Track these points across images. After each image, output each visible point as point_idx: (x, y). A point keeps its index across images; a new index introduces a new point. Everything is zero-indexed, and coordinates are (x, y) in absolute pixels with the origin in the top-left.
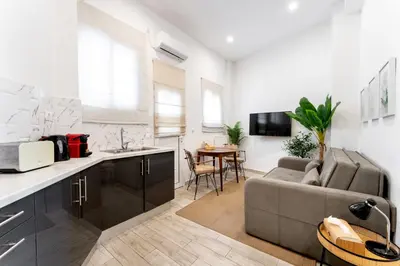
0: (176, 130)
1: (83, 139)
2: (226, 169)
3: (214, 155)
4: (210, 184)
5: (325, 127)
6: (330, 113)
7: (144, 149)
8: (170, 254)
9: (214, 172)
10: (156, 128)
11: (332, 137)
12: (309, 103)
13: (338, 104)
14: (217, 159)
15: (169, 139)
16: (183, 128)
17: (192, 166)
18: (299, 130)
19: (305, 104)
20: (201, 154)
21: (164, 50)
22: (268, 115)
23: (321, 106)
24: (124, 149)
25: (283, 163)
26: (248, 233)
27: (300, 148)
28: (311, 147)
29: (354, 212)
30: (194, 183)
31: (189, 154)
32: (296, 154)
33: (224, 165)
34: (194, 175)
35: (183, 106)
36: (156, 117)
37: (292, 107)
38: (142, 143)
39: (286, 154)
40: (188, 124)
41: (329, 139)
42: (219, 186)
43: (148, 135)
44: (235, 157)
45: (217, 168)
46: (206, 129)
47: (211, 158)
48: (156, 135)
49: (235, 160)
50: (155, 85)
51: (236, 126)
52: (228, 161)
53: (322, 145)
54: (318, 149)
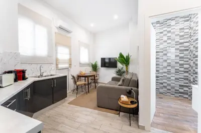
0: (67, 66)
1: (23, 72)
2: (91, 83)
3: (85, 77)
4: (84, 90)
5: (128, 64)
7: (52, 75)
8: (67, 117)
9: (85, 85)
10: (57, 65)
14: (86, 78)
15: (63, 70)
16: (70, 64)
17: (75, 82)
18: (120, 65)
19: (121, 56)
20: (79, 77)
21: (61, 28)
22: (110, 59)
24: (41, 76)
25: (114, 79)
26: (99, 107)
27: (120, 73)
28: (124, 72)
29: (127, 92)
30: (76, 90)
31: (73, 77)
32: (119, 75)
33: (90, 81)
34: (76, 86)
35: (70, 54)
36: (57, 60)
37: (117, 56)
38: (50, 72)
39: (115, 75)
42: (87, 91)
43: (53, 68)
44: (94, 77)
45: (87, 83)
46: (81, 65)
47: (84, 78)
48: (57, 68)
49: (95, 79)
50: (57, 44)
51: (96, 63)
52: (91, 79)
53: (127, 71)
54: (126, 73)
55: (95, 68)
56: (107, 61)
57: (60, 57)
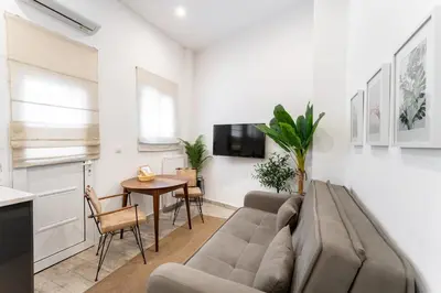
0: (79, 151)
5: (306, 147)
6: (311, 128)
10: (17, 150)
11: (314, 162)
12: (284, 113)
13: (321, 116)
15: (56, 169)
18: (274, 150)
19: (281, 114)
23: (301, 118)
25: (253, 201)
27: (275, 176)
28: (289, 174)
35: (94, 110)
37: (265, 117)
39: (256, 186)
40: (104, 141)
41: (310, 165)
44: (186, 191)
46: (146, 148)
48: (19, 164)
49: (186, 195)
51: (197, 142)
54: (297, 177)
55: (195, 155)
56: (236, 134)
57: (32, 117)
